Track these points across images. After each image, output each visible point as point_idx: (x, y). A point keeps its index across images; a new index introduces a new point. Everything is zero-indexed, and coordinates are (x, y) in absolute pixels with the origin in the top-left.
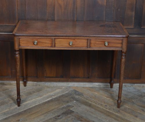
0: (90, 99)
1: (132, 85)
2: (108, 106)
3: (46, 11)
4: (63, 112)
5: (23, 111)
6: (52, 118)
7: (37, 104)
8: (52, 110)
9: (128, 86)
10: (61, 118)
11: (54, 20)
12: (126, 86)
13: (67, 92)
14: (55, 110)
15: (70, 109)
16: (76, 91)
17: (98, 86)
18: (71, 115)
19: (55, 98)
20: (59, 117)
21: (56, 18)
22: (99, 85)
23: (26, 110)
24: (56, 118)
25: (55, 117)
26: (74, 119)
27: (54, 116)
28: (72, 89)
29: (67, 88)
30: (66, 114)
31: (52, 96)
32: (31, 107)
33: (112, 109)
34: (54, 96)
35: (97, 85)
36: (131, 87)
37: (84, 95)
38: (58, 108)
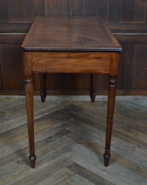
0: (93, 115)
1: (144, 97)
2: (116, 124)
3: (33, 3)
4: (56, 132)
5: (4, 133)
6: (42, 140)
7: (23, 123)
8: (43, 130)
9: (140, 99)
10: (54, 141)
11: (44, 15)
12: (137, 99)
13: (63, 107)
14: (46, 130)
15: (67, 128)
16: (74, 106)
17: (102, 100)
18: (67, 136)
19: (47, 116)
20: (52, 139)
21: (46, 12)
22: (103, 98)
23: (8, 131)
24: (47, 141)
25: (46, 139)
26: (71, 142)
27: (44, 138)
28: (69, 104)
29: (63, 103)
30: (61, 135)
31: (43, 112)
32: (16, 126)
33: (120, 127)
34: (45, 112)
35: (100, 99)
36: (143, 100)
37: (84, 111)
38: (50, 127)
